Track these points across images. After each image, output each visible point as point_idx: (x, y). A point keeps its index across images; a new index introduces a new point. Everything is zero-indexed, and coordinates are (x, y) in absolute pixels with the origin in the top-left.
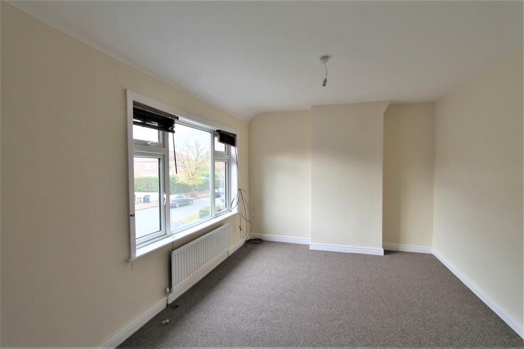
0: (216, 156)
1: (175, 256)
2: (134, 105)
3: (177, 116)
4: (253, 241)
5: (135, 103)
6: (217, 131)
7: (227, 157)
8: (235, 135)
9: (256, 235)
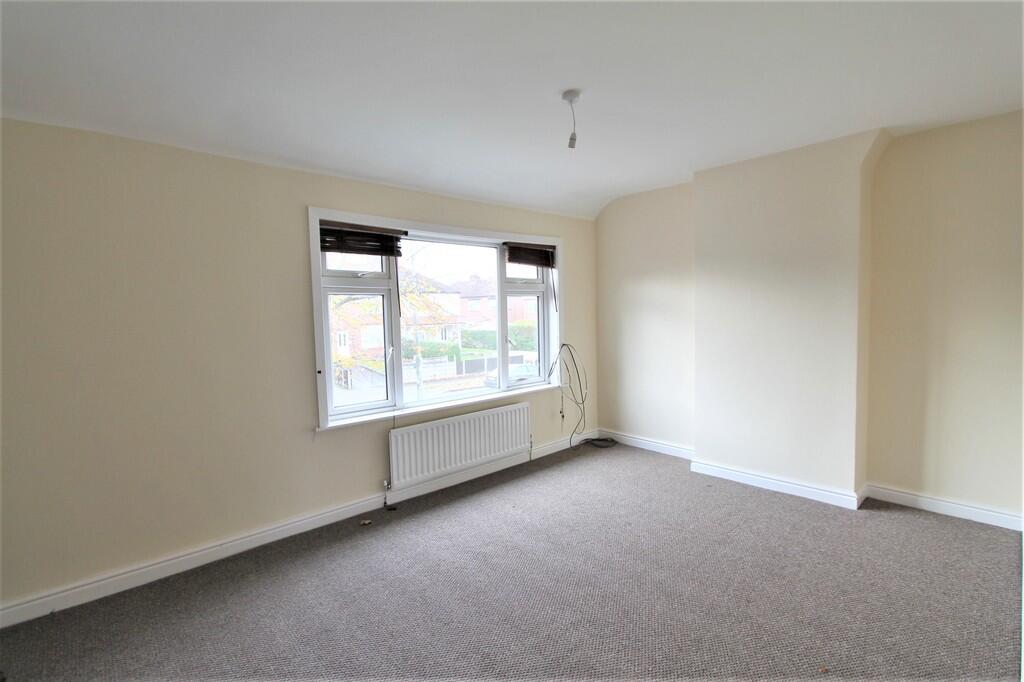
0: (508, 286)
1: (396, 437)
2: (321, 224)
3: (404, 230)
4: (595, 442)
5: (322, 222)
6: (504, 244)
7: (542, 287)
8: (554, 247)
9: (609, 432)
